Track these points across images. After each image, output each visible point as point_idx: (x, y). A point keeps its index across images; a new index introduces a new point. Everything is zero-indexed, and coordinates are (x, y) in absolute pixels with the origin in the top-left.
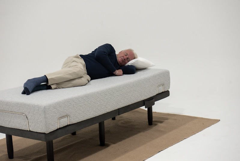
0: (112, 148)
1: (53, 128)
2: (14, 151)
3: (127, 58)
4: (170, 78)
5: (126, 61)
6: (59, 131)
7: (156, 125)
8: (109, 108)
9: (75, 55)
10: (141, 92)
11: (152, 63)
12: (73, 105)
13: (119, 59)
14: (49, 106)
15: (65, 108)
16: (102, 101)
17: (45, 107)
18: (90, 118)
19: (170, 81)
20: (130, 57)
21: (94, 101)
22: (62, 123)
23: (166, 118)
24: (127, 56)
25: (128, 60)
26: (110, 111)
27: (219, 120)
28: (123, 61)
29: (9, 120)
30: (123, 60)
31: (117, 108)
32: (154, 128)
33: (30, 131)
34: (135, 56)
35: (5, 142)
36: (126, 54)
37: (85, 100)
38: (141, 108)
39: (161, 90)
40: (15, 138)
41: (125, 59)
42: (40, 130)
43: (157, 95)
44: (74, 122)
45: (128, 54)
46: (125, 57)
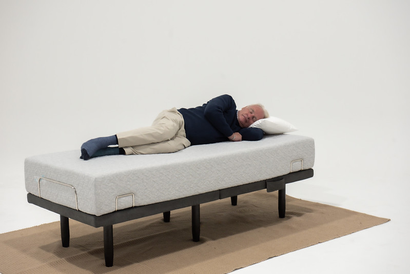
1: (106, 210)
2: (70, 237)
3: (253, 117)
4: (314, 149)
5: (251, 121)
6: (118, 214)
7: (289, 218)
8: (202, 187)
9: (170, 108)
10: (261, 168)
11: (292, 127)
12: (142, 179)
13: (240, 117)
14: (103, 178)
15: (128, 183)
16: (191, 177)
17: (96, 179)
18: (169, 200)
19: (314, 154)
20: (256, 116)
21: (177, 176)
22: (122, 204)
23: (310, 209)
24: (253, 114)
25: (254, 119)
26: (204, 192)
27: (389, 220)
28: (246, 121)
29: (57, 193)
30: (247, 119)
31: (216, 188)
32: (285, 223)
33: (79, 211)
34: (266, 115)
35: (59, 227)
36: (251, 111)
37: (162, 173)
39: (298, 167)
41: (249, 118)
42: (89, 210)
43: (290, 173)
44: (142, 204)
45: (255, 110)
46: (250, 115)
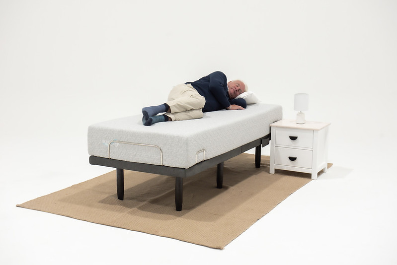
0: (233, 191)
3: (239, 90)
17: (187, 138)
22: (199, 158)
24: (239, 88)
28: (234, 93)
29: (135, 154)
33: (163, 166)
36: (237, 85)
38: (246, 152)
40: (126, 172)
41: (236, 91)
45: (239, 85)
46: (237, 89)
